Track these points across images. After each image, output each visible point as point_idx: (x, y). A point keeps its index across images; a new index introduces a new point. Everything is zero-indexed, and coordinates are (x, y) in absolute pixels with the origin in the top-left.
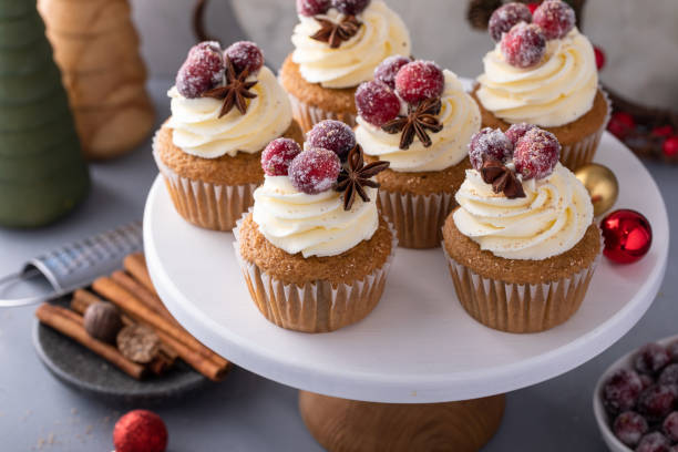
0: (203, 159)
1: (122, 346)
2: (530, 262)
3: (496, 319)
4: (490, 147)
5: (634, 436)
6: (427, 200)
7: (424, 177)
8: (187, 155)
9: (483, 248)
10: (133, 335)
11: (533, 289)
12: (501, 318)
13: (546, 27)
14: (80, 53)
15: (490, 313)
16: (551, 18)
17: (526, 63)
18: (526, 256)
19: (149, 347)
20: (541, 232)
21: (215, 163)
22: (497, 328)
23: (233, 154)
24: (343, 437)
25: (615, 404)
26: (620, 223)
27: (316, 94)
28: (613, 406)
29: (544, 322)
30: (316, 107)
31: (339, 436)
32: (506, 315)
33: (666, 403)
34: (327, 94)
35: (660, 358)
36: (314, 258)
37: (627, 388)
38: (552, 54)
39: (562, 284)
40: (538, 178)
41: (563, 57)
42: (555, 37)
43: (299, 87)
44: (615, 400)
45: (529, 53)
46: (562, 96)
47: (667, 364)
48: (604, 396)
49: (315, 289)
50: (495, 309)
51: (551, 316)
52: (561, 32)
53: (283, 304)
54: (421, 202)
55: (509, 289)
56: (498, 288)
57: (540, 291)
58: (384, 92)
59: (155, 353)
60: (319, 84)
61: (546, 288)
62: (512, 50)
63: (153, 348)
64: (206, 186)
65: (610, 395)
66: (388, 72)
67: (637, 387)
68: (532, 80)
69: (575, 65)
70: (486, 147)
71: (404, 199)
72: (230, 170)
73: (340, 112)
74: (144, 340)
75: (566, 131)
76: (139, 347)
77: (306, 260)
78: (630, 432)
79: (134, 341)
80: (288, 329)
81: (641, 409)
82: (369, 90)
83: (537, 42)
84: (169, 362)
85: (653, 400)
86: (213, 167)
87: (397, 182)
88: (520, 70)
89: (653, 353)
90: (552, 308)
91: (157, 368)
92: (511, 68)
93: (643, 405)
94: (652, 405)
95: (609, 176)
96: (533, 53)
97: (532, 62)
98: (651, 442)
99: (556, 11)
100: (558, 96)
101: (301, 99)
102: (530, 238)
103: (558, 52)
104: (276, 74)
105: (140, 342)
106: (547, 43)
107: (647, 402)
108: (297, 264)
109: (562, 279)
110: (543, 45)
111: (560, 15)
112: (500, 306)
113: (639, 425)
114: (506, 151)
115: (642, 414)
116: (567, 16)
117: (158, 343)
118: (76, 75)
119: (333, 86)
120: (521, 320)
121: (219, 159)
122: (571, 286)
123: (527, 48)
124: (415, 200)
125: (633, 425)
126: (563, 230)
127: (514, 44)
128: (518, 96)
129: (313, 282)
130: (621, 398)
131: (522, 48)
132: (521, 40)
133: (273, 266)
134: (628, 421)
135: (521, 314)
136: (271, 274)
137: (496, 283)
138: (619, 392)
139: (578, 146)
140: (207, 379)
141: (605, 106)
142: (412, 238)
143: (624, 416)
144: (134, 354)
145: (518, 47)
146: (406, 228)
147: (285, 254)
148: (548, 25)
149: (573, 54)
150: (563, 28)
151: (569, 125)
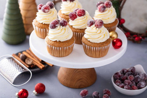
0: (52, 41)
1: (26, 61)
2: (96, 43)
3: (90, 55)
4: (91, 22)
5: (118, 84)
6: (81, 34)
7: (81, 30)
8: (50, 40)
9: (88, 40)
10: (28, 60)
11: (97, 48)
12: (91, 54)
14: (26, 13)
15: (89, 53)
16: (107, 3)
17: (102, 11)
18: (96, 42)
19: (31, 62)
20: (99, 38)
21: (54, 42)
22: (90, 57)
23: (58, 41)
24: (64, 81)
25: (116, 78)
26: (116, 41)
27: (63, 16)
28: (115, 78)
29: (99, 56)
30: (63, 18)
31: (63, 81)
32: (92, 54)
33: (125, 78)
34: (65, 15)
35: (125, 71)
36: (45, 24)
37: (118, 75)
38: (107, 10)
39: (102, 48)
40: (99, 28)
41: (109, 11)
42: (108, 7)
43: (61, 14)
44: (116, 77)
46: (109, 18)
47: (127, 72)
48: (114, 77)
49: (44, 29)
50: (90, 53)
51: (100, 55)
52: (109, 6)
53: (39, 33)
54: (80, 34)
55: (92, 48)
56: (90, 48)
57: (98, 49)
58: (74, 14)
59: (32, 63)
60: (64, 14)
61: (99, 48)
63: (32, 62)
64: (52, 46)
65: (115, 76)
66: (75, 11)
67: (120, 75)
69: (111, 13)
70: (90, 22)
71: (76, 33)
72: (56, 44)
73: (67, 19)
74: (30, 61)
75: (109, 25)
76: (29, 62)
77: (43, 24)
78: (118, 83)
79: (28, 61)
80: (41, 38)
81: (120, 79)
82: (71, 13)
83: (104, 7)
84: (34, 66)
85: (123, 78)
86: (53, 43)
87: (75, 30)
88: (101, 12)
89: (124, 70)
90: (100, 53)
91: (32, 66)
92: (99, 12)
93: (121, 79)
94: (122, 79)
95: (117, 34)
96: (103, 9)
97: (103, 11)
98: (121, 85)
99: (108, 3)
100: (107, 18)
101: (60, 16)
102: (97, 39)
103: (108, 10)
104: (58, 12)
105: (29, 61)
106: (106, 8)
107: (121, 78)
108: (42, 25)
109: (102, 47)
110: (105, 8)
111: (109, 3)
112: (91, 52)
113: (119, 82)
114: (94, 23)
115: (121, 80)
116: (110, 3)
117: (33, 62)
118: (25, 17)
119: (66, 14)
120: (95, 55)
121: (55, 41)
122: (104, 49)
124: (78, 34)
125: (118, 82)
126: (103, 38)
127: (100, 7)
128: (100, 17)
129: (44, 28)
130: (117, 77)
131: (101, 8)
132: (101, 7)
133: (38, 25)
134: (117, 81)
135: (95, 53)
136: (37, 26)
137: (90, 47)
138: (116, 76)
139: (111, 28)
140: (41, 69)
141: (117, 21)
142: (78, 42)
143: (117, 80)
144: (28, 63)
145: (100, 8)
146: (77, 40)
147: (40, 23)
148: (107, 5)
149: (111, 11)
150: (110, 6)
151: (109, 24)
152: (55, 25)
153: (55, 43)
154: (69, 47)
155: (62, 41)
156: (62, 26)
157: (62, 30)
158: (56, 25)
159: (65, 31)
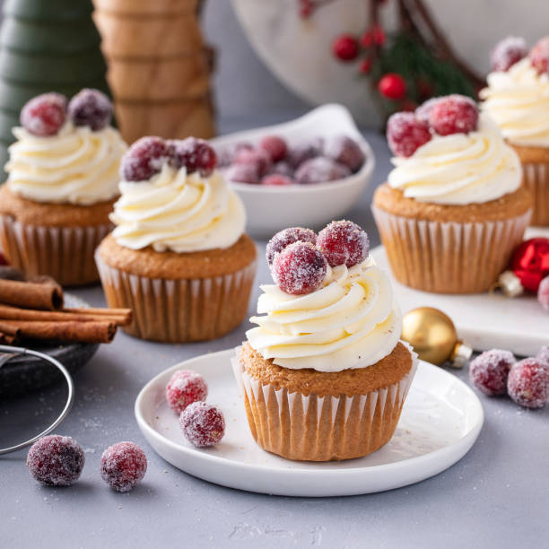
13: (328, 246)
16: (335, 237)
17: (298, 287)
41: (348, 287)
42: (340, 263)
45: (301, 272)
62: (282, 269)
68: (306, 309)
75: (348, 378)
83: (313, 261)
96: (305, 272)
97: (306, 285)
99: (342, 232)
100: (338, 332)
103: (342, 280)
106: (328, 268)
110: (321, 265)
111: (347, 234)
123: (298, 264)
127: (283, 262)
131: (293, 264)
132: (293, 256)
145: (287, 264)
148: (331, 245)
149: (364, 286)
150: (351, 251)
151: (352, 372)
152: (148, 160)
153: (144, 256)
154: (219, 281)
155: (179, 250)
156: (183, 170)
157: (182, 188)
158: (155, 163)
159: (201, 195)
